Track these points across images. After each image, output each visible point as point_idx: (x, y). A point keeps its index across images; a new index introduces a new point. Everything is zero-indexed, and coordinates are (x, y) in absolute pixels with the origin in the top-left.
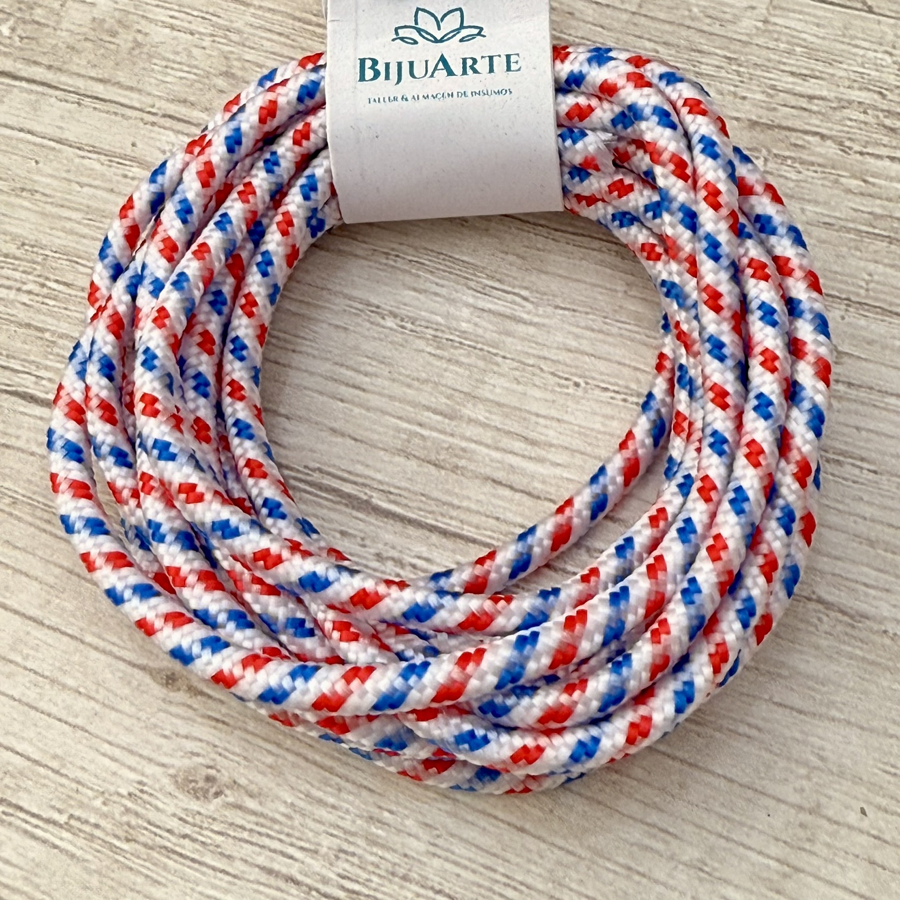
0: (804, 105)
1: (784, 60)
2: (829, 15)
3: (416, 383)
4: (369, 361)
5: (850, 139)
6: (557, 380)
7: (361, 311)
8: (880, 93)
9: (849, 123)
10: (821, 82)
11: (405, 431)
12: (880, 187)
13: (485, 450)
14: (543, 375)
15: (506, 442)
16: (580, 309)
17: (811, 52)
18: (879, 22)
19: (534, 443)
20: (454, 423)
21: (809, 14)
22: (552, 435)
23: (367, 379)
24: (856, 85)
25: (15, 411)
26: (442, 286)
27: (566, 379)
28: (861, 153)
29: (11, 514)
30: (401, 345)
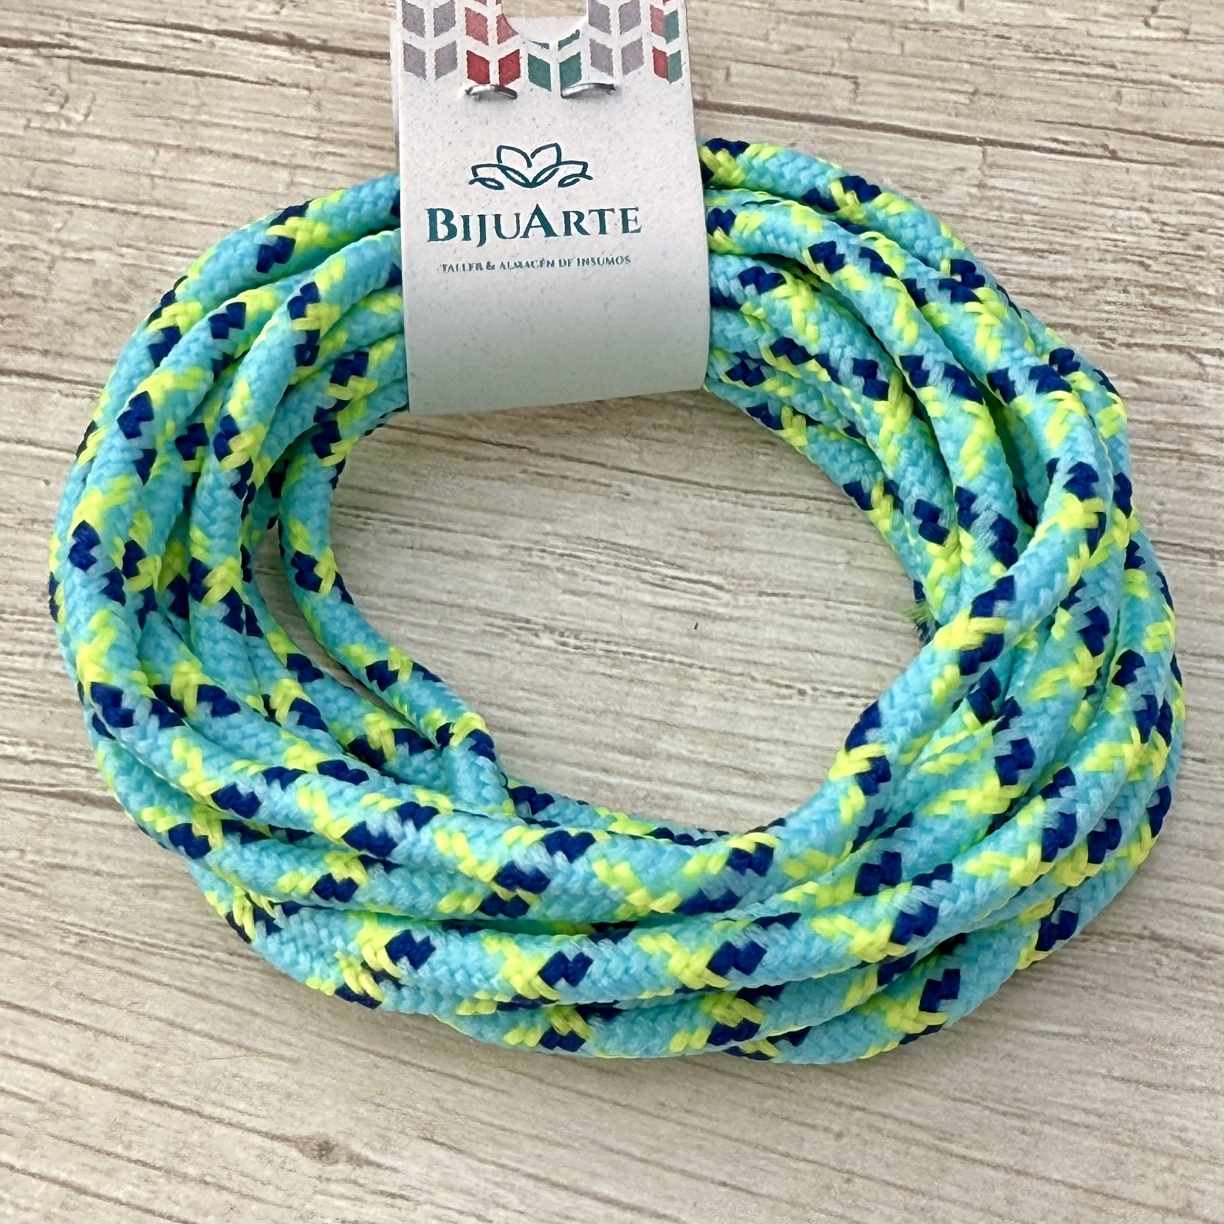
0: (1045, 291)
1: (1013, 234)
2: (1062, 168)
3: (591, 716)
4: (525, 694)
5: (1110, 328)
6: (775, 689)
7: (507, 629)
8: (1141, 264)
9: (1107, 308)
10: (1063, 258)
11: (586, 780)
12: (1158, 387)
13: (695, 794)
14: (758, 685)
15: (719, 780)
16: (792, 592)
17: (1045, 219)
18: (1128, 170)
19: (757, 776)
20: (648, 763)
21: (1035, 170)
22: (779, 763)
23: (527, 719)
24: (1109, 257)
25: (66, 819)
26: (608, 584)
27: (788, 687)
28: (1128, 346)
29: (81, 958)
30: (566, 669)
